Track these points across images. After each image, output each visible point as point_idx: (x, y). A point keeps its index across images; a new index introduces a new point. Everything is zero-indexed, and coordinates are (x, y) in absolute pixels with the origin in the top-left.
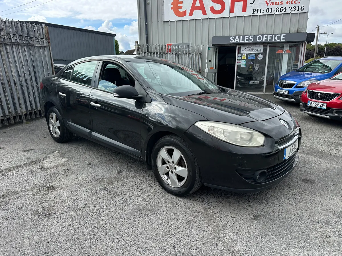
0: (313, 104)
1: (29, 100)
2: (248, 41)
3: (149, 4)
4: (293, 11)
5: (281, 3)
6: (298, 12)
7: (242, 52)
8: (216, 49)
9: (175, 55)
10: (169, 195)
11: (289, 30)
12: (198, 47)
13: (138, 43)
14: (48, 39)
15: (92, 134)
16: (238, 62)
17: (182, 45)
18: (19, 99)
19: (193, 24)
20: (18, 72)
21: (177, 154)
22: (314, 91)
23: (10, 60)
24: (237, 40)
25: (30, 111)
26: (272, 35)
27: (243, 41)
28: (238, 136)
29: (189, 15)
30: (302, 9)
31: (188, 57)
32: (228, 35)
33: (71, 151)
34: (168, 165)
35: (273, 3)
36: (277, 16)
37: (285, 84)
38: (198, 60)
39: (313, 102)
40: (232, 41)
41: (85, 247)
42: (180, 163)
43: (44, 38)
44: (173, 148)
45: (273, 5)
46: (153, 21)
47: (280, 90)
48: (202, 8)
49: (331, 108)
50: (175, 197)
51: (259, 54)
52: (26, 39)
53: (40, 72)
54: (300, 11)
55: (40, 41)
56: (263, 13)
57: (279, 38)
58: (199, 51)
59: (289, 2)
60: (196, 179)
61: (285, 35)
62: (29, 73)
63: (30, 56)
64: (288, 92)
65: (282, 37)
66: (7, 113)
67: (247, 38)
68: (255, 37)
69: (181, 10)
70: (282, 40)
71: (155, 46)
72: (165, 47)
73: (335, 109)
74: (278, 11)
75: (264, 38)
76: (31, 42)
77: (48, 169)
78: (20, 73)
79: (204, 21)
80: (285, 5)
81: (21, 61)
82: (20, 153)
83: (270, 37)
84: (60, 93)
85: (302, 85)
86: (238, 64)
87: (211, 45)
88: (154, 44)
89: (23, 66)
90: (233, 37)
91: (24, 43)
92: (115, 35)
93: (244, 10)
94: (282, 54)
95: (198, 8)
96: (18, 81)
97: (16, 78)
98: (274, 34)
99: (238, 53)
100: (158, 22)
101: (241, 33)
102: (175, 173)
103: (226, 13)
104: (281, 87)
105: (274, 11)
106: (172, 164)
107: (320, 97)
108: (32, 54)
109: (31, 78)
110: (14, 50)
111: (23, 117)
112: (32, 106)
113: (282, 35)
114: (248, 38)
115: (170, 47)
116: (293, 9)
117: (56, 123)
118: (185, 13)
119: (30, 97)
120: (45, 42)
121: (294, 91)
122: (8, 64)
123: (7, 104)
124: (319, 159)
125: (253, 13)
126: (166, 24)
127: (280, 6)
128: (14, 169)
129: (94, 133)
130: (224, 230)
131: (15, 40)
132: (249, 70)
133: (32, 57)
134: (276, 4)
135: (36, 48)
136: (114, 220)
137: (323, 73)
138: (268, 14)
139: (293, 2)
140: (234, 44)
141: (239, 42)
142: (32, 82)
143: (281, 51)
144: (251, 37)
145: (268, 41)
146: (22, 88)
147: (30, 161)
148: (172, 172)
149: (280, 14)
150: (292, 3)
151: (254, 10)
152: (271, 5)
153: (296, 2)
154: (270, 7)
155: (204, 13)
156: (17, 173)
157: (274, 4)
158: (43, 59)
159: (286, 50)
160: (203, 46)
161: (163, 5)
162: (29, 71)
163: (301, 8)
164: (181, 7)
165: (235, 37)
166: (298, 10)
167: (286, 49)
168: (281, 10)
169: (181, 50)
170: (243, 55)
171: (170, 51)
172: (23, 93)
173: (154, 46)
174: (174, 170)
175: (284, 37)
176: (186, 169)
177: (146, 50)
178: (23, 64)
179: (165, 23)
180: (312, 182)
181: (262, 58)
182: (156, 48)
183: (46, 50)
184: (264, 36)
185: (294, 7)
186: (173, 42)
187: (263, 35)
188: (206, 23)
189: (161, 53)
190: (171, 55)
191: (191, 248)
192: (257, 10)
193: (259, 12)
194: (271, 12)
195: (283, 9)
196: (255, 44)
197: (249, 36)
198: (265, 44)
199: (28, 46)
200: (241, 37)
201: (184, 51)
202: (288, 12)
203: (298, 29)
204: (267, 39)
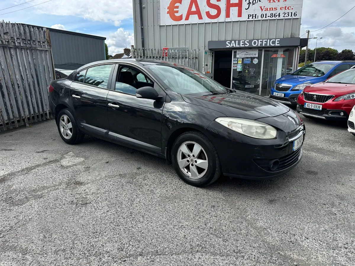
0: (309, 105)
1: (32, 103)
2: (244, 46)
3: (144, 8)
4: (287, 16)
5: (275, 8)
6: (291, 18)
7: (237, 56)
8: (212, 54)
9: (171, 60)
10: (190, 186)
11: (283, 35)
12: (195, 52)
13: (134, 47)
14: (49, 43)
15: (109, 134)
16: (234, 66)
17: (179, 49)
18: (22, 102)
19: (189, 28)
20: (22, 75)
21: (197, 148)
22: (309, 93)
23: (14, 63)
24: (233, 44)
25: (33, 114)
26: (267, 40)
27: (239, 46)
28: (254, 130)
29: (186, 20)
30: (295, 15)
31: (185, 61)
32: (224, 40)
33: (85, 152)
34: (188, 159)
35: (267, 9)
36: (271, 21)
37: (281, 87)
38: (195, 64)
39: (309, 104)
40: (228, 45)
41: (128, 227)
42: (201, 156)
43: (45, 42)
44: (193, 142)
45: (267, 10)
46: (149, 25)
47: (277, 93)
48: (198, 12)
49: (326, 109)
50: (195, 188)
51: (254, 58)
52: (29, 42)
53: (42, 76)
54: (293, 17)
55: (42, 44)
56: (258, 18)
57: (274, 42)
58: (195, 56)
59: (283, 8)
60: (217, 169)
61: (279, 40)
62: (32, 76)
63: (33, 59)
64: (284, 95)
65: (277, 42)
66: (11, 117)
67: (242, 42)
68: (250, 42)
69: (176, 15)
70: (276, 45)
71: (152, 50)
72: (162, 51)
73: (330, 110)
74: (273, 17)
75: (260, 43)
76: (33, 46)
77: (67, 167)
78: (23, 76)
79: (200, 26)
80: (279, 11)
81: (25, 65)
82: (35, 154)
83: (265, 41)
84: (74, 96)
85: (297, 88)
86: (234, 68)
87: (207, 49)
88: (151, 48)
89: (26, 69)
90: (229, 42)
91: (27, 46)
92: (105, 39)
93: (240, 15)
94: (276, 59)
95: (194, 13)
96: (21, 84)
97: (20, 82)
98: (269, 39)
99: (234, 58)
100: (154, 26)
101: (237, 37)
102: (196, 166)
103: (222, 18)
104: (277, 90)
105: (268, 16)
106: (192, 158)
107: (316, 99)
108: (34, 57)
109: (34, 82)
110: (18, 53)
111: (26, 120)
112: (35, 109)
113: (277, 40)
114: (244, 42)
115: (166, 51)
116: (286, 15)
117: (67, 125)
118: (180, 18)
119: (33, 101)
120: (46, 46)
121: (290, 93)
122: (12, 68)
123: (12, 108)
124: (319, 155)
125: (249, 18)
126: (162, 29)
127: (274, 12)
128: (34, 168)
129: (111, 133)
130: (246, 212)
131: (18, 43)
132: (245, 74)
133: (35, 61)
134: (270, 10)
135: (38, 52)
136: (147, 206)
137: (317, 77)
138: (262, 19)
139: (287, 8)
140: (229, 48)
141: (235, 46)
142: (34, 86)
143: (276, 55)
144: (247, 42)
145: (264, 45)
146: (25, 92)
147: (48, 160)
148: (192, 165)
149: (274, 19)
150: (285, 9)
151: (249, 15)
152: (265, 10)
153: (289, 8)
154: (264, 12)
155: (200, 17)
156: (39, 171)
157: (269, 9)
158: (44, 63)
159: (280, 55)
160: (200, 50)
161: (159, 9)
162: (32, 75)
164: (177, 12)
165: (231, 41)
166: (291, 16)
167: (280, 53)
168: (275, 16)
169: (178, 54)
170: (239, 59)
171: (166, 56)
172: (26, 97)
173: (150, 50)
174: (195, 163)
175: (278, 42)
176: (207, 161)
177: (143, 54)
178: (26, 67)
179: (161, 27)
180: (315, 173)
181: (257, 62)
182: (152, 52)
183: (47, 53)
184: (259, 41)
185: (288, 13)
186: (170, 46)
187: (258, 40)
188: (202, 28)
189: (157, 57)
190: (168, 59)
191: (220, 225)
192: (252, 15)
193: (254, 17)
194: (266, 17)
195: (277, 15)
196: (251, 48)
197: (245, 41)
198: (260, 49)
199: (31, 49)
200: (237, 41)
201: (181, 55)
202: (281, 17)
203: (292, 34)
204: (262, 44)
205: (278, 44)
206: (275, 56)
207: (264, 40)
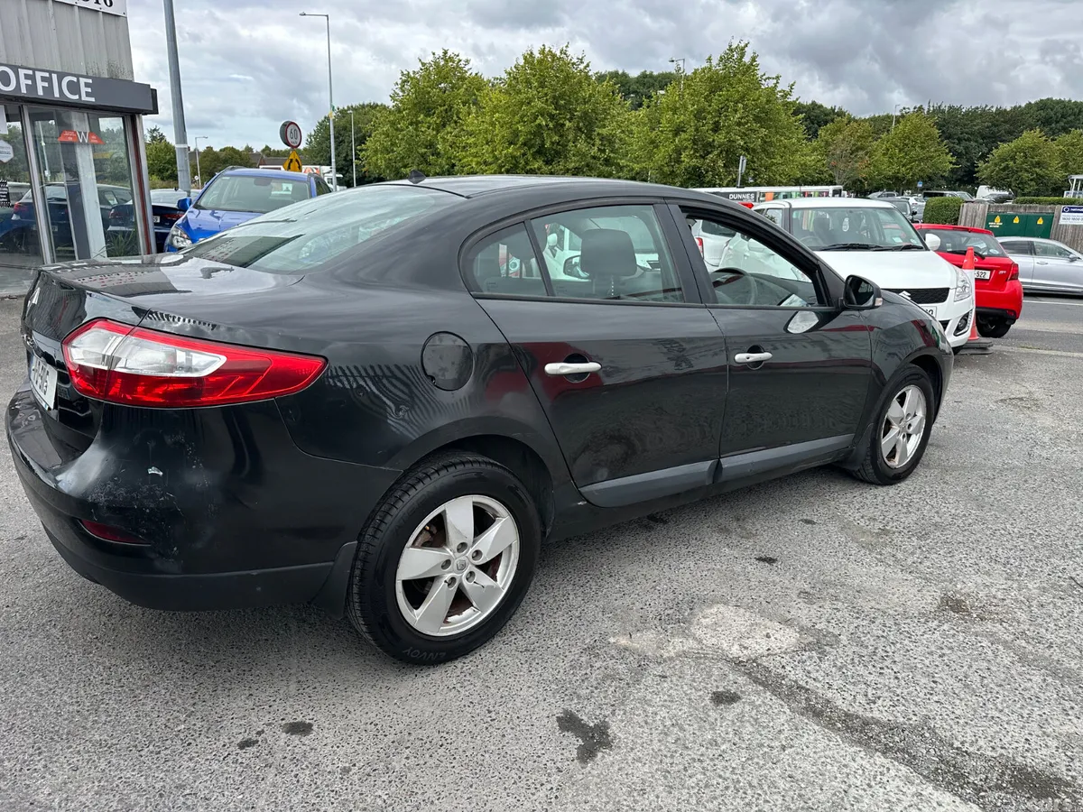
6: (97, 8)
26: (48, 75)
54: (103, 7)
57: (74, 88)
61: (90, 81)
65: (84, 90)
70: (84, 98)
75: (24, 82)
83: (43, 79)
98: (54, 72)
106: (904, 422)
113: (83, 81)
143: (68, 133)
145: (40, 92)
148: (904, 437)
159: (85, 133)
166: (97, 3)
174: (907, 432)
175: (89, 90)
184: (22, 72)
187: (15, 69)
203: (110, 65)
204: (33, 87)
205: (88, 94)
206: (70, 139)
207: (39, 75)
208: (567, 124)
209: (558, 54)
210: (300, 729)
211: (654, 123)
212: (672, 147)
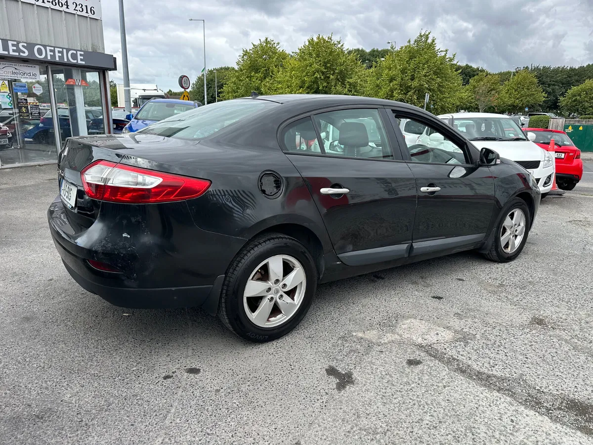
2: (17, 54)
4: (79, 11)
6: (86, 15)
11: (79, 44)
26: (61, 50)
27: (7, 53)
30: (93, 11)
34: (510, 232)
36: (54, 13)
51: (35, 83)
54: (90, 15)
57: (74, 56)
61: (82, 53)
65: (79, 57)
68: (30, 48)
70: (80, 62)
74: (56, 5)
75: (49, 53)
83: (59, 52)
94: (74, 87)
98: (65, 48)
105: (48, 2)
106: (513, 228)
113: (79, 53)
114: (17, 46)
116: (78, 8)
132: (21, 115)
138: (37, 3)
144: (23, 46)
145: (57, 59)
148: (513, 236)
149: (59, 10)
163: (91, 10)
166: (87, 12)
168: (60, 4)
174: (515, 234)
175: (82, 58)
181: (41, 92)
184: (48, 48)
185: (81, 5)
187: (45, 46)
194: (43, 2)
197: (18, 43)
202: (71, 10)
203: (93, 45)
204: (53, 56)
205: (81, 60)
206: (72, 83)
207: (57, 50)
208: (331, 76)
209: (327, 39)
210: (194, 371)
211: (379, 75)
212: (389, 88)
